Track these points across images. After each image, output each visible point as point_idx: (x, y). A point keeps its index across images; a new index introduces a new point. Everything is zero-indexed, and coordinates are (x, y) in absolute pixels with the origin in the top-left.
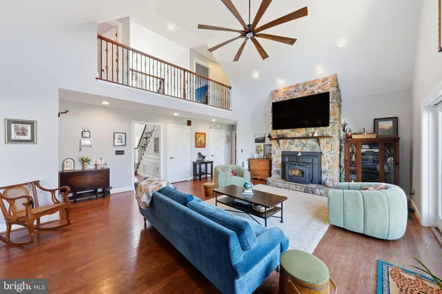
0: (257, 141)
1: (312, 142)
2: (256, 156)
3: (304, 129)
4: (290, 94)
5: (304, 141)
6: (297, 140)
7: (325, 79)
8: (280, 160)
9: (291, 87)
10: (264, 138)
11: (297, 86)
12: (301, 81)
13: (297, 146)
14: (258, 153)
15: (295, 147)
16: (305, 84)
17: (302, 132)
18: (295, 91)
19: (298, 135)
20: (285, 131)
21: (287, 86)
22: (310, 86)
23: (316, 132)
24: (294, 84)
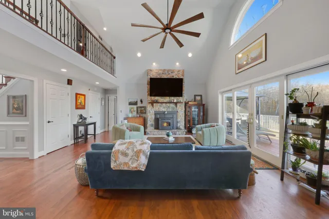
0: (130, 104)
1: (172, 105)
2: (130, 115)
3: (168, 97)
4: (159, 74)
5: (168, 105)
6: (164, 104)
7: (179, 71)
8: (153, 117)
9: (161, 70)
10: (137, 102)
11: (164, 70)
12: (167, 68)
13: (164, 108)
14: (132, 113)
15: (162, 108)
16: (168, 71)
17: (167, 99)
18: (163, 73)
19: (165, 101)
20: (157, 98)
21: (158, 69)
22: (172, 73)
23: (175, 99)
24: (163, 69)
